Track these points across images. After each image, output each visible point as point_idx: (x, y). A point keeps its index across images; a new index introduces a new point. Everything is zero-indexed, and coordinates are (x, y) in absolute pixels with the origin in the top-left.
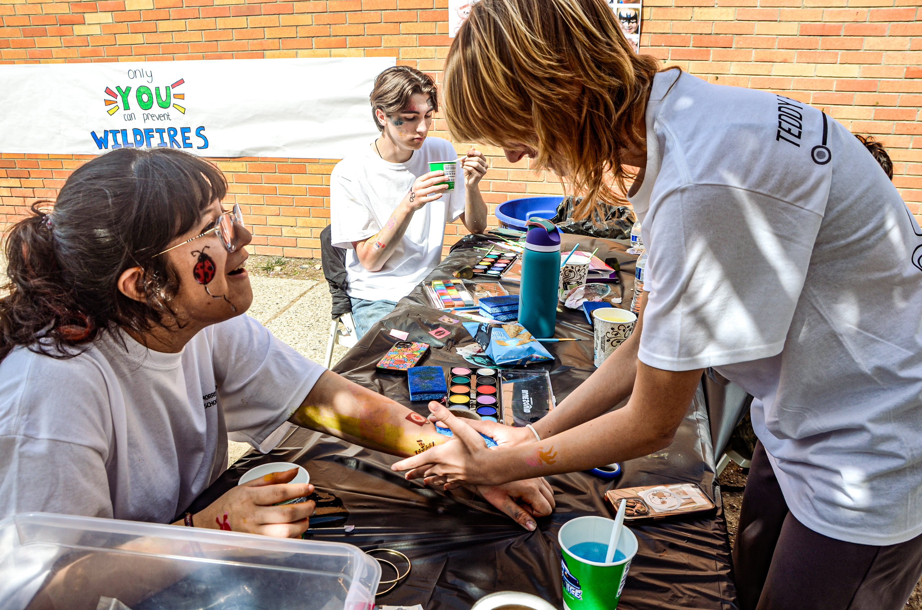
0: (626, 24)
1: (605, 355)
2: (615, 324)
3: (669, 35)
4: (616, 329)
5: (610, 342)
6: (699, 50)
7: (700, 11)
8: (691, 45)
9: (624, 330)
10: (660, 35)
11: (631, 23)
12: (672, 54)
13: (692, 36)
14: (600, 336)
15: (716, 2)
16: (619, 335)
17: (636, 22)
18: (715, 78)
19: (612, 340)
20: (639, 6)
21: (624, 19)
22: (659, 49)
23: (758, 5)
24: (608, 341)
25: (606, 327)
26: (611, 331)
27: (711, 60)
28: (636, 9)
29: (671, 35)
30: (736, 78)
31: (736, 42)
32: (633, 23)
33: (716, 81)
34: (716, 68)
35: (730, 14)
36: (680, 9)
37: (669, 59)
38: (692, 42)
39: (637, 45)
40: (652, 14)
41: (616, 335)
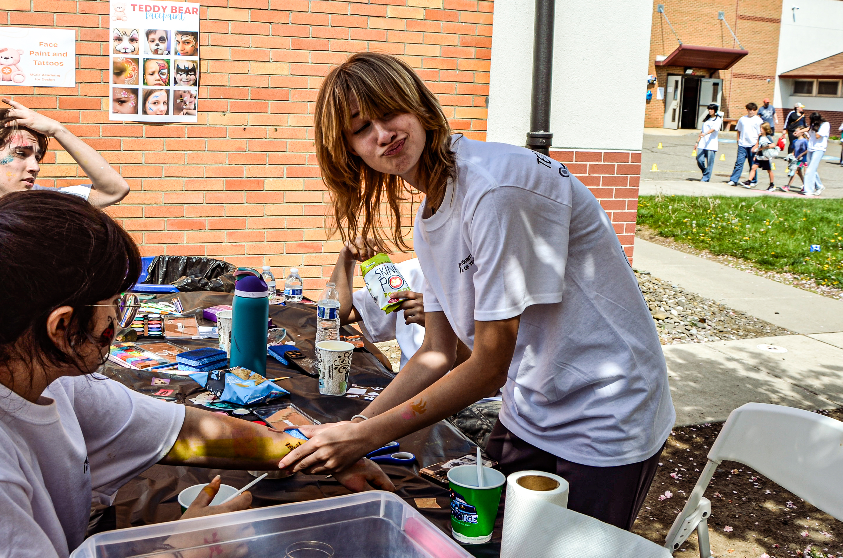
0: (184, 76)
1: (333, 382)
2: (341, 352)
3: (227, 87)
4: (343, 357)
5: (338, 369)
6: (257, 102)
7: (257, 65)
8: (249, 98)
9: (348, 357)
10: (218, 87)
11: (189, 76)
12: (231, 107)
13: (250, 89)
14: (328, 365)
15: (271, 57)
16: (345, 362)
17: (195, 75)
18: (275, 130)
19: (339, 367)
20: (196, 58)
21: (182, 70)
22: (218, 101)
23: (310, 62)
24: (336, 369)
25: (334, 356)
26: (338, 359)
27: (269, 112)
28: (194, 62)
29: (230, 87)
30: (294, 130)
31: (292, 95)
32: (191, 75)
33: (275, 133)
34: (275, 120)
35: (284, 69)
36: (236, 62)
37: (229, 111)
38: (250, 95)
39: (195, 97)
40: (210, 66)
41: (342, 362)
